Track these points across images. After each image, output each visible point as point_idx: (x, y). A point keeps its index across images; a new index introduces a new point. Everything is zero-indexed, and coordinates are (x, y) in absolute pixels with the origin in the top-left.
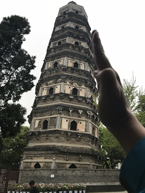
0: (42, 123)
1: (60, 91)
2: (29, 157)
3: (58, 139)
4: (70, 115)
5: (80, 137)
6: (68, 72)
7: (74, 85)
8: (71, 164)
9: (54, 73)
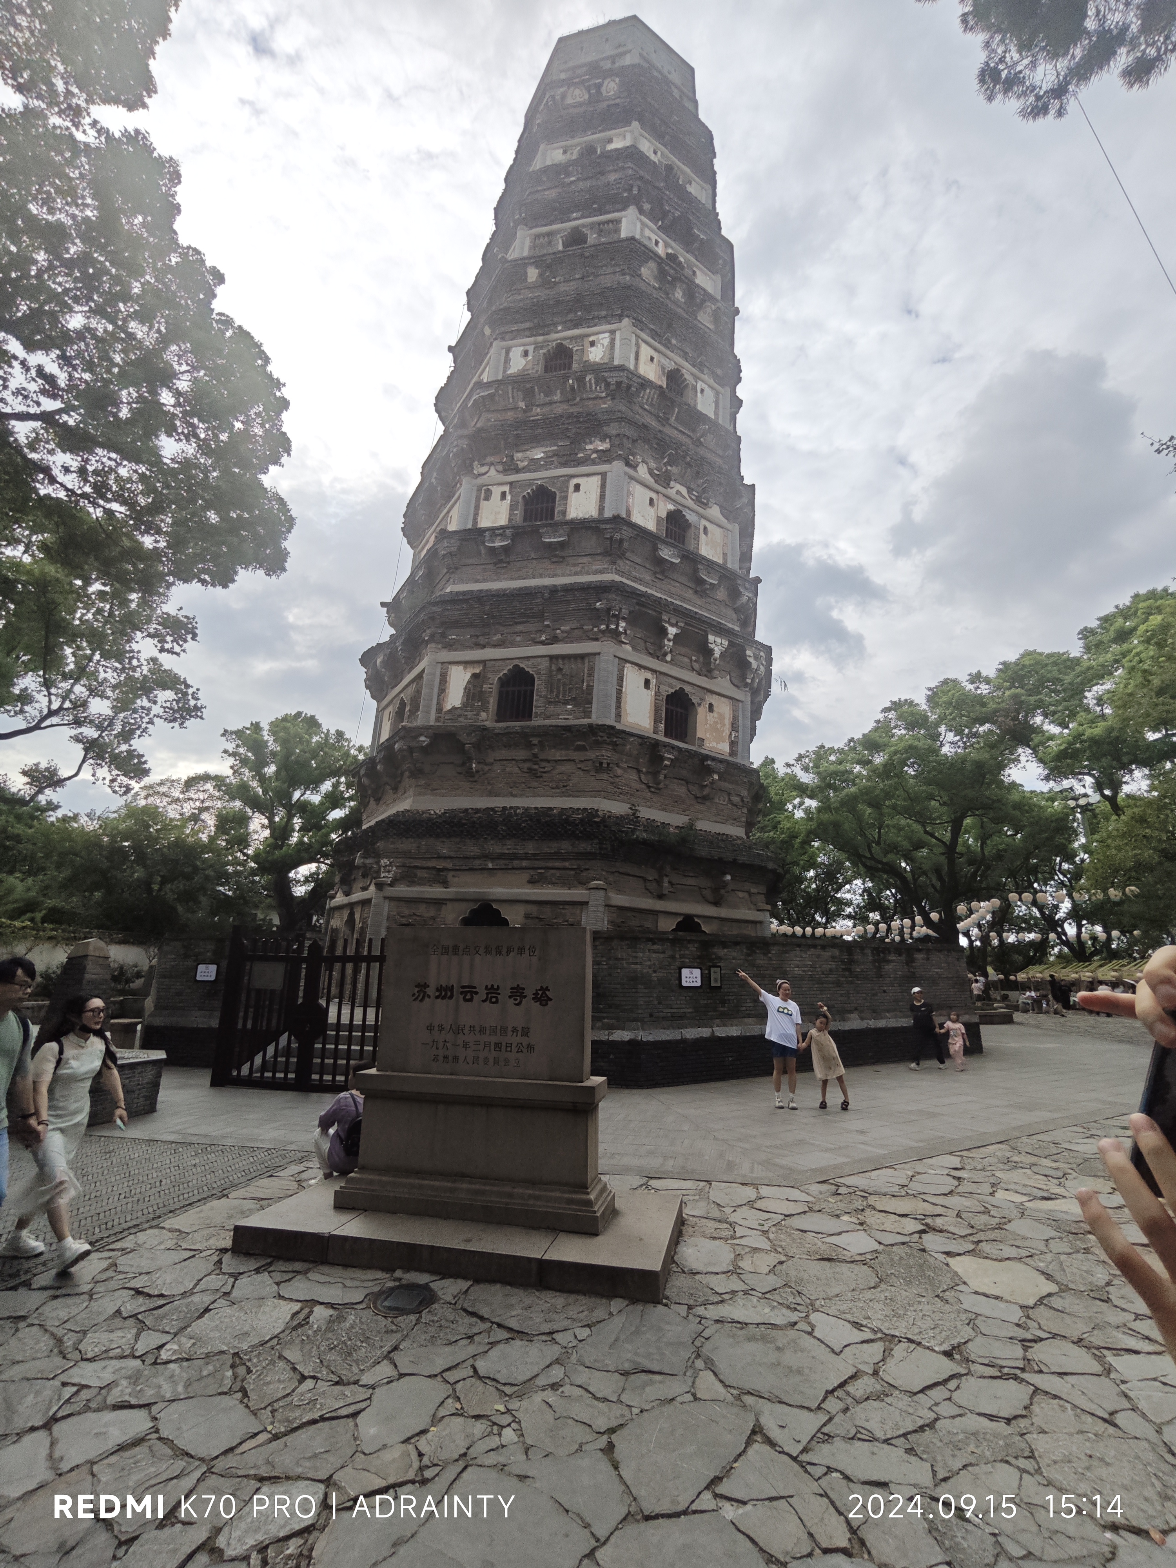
0: (492, 686)
1: (601, 509)
2: (421, 873)
3: (605, 776)
4: (665, 655)
5: (716, 777)
6: (640, 411)
7: (672, 492)
8: (680, 919)
9: (551, 403)
